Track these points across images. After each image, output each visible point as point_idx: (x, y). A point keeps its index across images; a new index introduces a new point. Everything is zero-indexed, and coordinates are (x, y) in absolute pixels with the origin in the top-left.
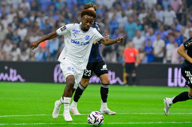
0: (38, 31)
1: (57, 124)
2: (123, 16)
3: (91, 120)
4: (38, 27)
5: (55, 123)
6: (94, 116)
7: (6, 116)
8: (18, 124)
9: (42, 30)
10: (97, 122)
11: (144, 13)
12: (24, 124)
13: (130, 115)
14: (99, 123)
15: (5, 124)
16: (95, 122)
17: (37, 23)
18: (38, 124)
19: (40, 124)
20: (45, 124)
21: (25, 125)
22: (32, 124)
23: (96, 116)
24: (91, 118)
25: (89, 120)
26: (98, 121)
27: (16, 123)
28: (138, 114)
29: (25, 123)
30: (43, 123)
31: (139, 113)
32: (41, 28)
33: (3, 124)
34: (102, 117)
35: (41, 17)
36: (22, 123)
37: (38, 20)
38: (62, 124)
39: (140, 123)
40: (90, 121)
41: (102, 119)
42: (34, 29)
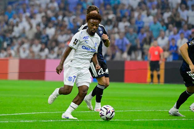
0: (66, 30)
2: (148, 15)
3: (103, 112)
4: (66, 26)
5: (82, 120)
6: (105, 108)
7: (34, 113)
8: (46, 121)
9: (70, 29)
11: (168, 12)
12: (52, 121)
13: (154, 112)
14: (110, 114)
15: (33, 121)
16: (107, 113)
17: (65, 21)
23: (107, 108)
25: (101, 112)
26: (109, 112)
27: (44, 120)
28: (163, 111)
32: (68, 27)
33: (31, 121)
34: (113, 109)
35: (69, 16)
36: (50, 120)
37: (66, 19)
38: (89, 121)
39: (164, 120)
41: (113, 111)
42: (62, 29)
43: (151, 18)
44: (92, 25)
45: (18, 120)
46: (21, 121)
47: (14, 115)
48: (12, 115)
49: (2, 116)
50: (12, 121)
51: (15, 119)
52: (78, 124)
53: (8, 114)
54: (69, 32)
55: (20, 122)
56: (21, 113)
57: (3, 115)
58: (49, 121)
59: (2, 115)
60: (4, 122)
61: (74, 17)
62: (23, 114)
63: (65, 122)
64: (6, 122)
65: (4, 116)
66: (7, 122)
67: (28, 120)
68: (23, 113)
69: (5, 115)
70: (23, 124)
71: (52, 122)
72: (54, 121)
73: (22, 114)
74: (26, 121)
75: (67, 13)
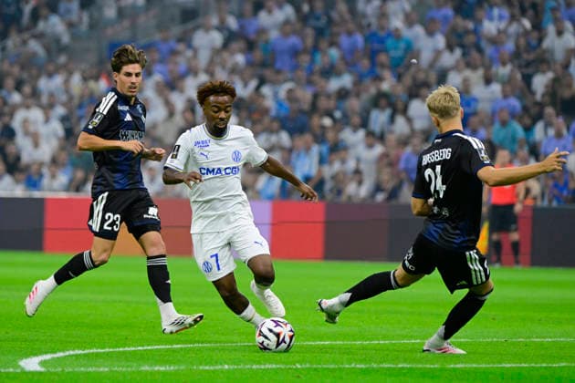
0: (266, 120)
1: (315, 366)
2: (488, 81)
3: (266, 342)
4: (266, 111)
5: (308, 366)
6: (271, 331)
7: (179, 346)
8: (212, 368)
9: (275, 119)
10: (283, 344)
12: (226, 367)
13: (505, 344)
14: (286, 345)
15: (176, 368)
16: (278, 344)
17: (263, 97)
18: (263, 367)
19: (270, 367)
20: (283, 367)
21: (229, 369)
22: (249, 366)
23: (277, 330)
24: (266, 337)
25: (262, 343)
26: (283, 341)
27: (206, 365)
28: (528, 340)
29: (228, 364)
30: (276, 364)
31: (529, 338)
32: (273, 113)
33: (172, 368)
34: (291, 331)
35: (274, 83)
36: (221, 364)
37: (266, 90)
38: (328, 369)
39: (533, 365)
40: (265, 344)
41: (291, 334)
42: (256, 117)
43: (496, 88)
44: (216, 109)
45: (135, 364)
46: (143, 366)
47: (124, 352)
48: (119, 352)
49: (93, 353)
50: (118, 367)
51: (129, 364)
52: (299, 377)
53: (107, 350)
54: (275, 125)
55: (141, 371)
56: (143, 346)
57: (95, 350)
58: (220, 367)
59: (92, 351)
60: (97, 369)
61: (289, 85)
62: (149, 348)
63: (264, 370)
64: (102, 369)
65: (97, 354)
66: (106, 369)
67: (161, 366)
68: (148, 345)
69: (99, 350)
70: (149, 378)
71: (228, 371)
72: (231, 367)
73: (145, 348)
74: (156, 369)
75: (268, 73)
